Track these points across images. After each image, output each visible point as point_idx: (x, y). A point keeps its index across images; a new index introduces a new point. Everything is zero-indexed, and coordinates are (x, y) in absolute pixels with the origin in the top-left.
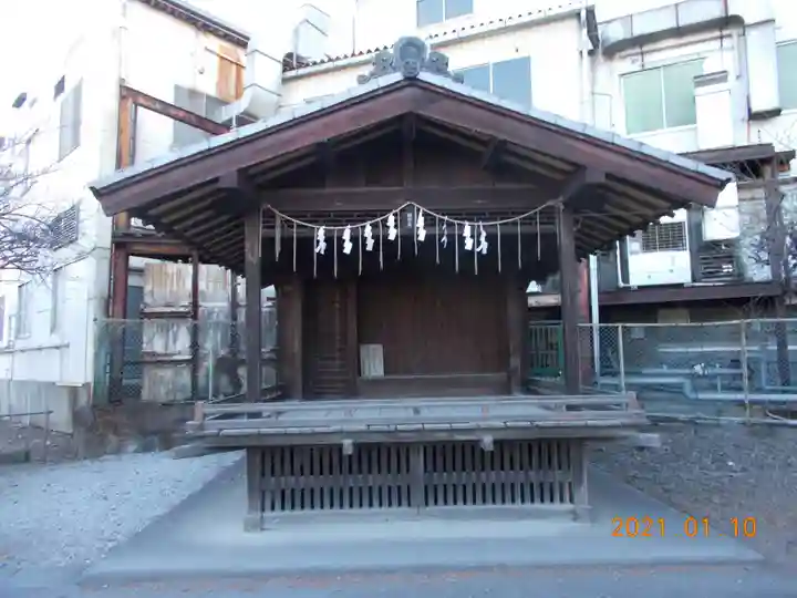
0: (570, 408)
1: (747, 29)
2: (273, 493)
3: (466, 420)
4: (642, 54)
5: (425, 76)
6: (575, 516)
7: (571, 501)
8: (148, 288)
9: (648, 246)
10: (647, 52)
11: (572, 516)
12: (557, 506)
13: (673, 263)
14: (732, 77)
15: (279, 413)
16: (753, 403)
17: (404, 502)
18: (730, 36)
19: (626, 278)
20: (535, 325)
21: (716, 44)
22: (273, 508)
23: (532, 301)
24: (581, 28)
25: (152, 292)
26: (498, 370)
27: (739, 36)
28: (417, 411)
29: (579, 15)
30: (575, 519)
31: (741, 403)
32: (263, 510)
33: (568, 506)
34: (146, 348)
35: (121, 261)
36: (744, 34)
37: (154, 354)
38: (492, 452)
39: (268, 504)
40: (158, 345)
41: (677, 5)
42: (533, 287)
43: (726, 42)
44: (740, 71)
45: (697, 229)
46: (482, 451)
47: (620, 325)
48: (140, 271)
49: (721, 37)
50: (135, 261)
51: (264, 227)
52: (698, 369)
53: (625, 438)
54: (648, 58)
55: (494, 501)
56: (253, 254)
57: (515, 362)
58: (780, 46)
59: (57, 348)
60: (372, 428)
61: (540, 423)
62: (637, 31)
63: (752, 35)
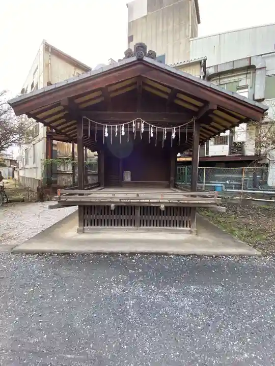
0: (192, 196)
1: (256, 71)
2: (88, 220)
3: (155, 199)
4: (220, 79)
5: (146, 59)
6: (191, 232)
7: (190, 227)
8: (58, 150)
9: (216, 144)
10: (222, 78)
11: (189, 232)
12: (185, 228)
13: (223, 148)
14: (249, 87)
15: (89, 194)
16: (244, 193)
17: (133, 225)
18: (250, 73)
19: (207, 153)
20: (179, 167)
21: (245, 76)
22: (88, 225)
23: (178, 159)
24: (201, 67)
25: (59, 152)
26: (166, 180)
27: (253, 73)
28: (138, 195)
29: (201, 62)
30: (190, 234)
31: (240, 193)
32: (84, 226)
33: (188, 229)
34: (58, 169)
35: (49, 141)
36: (255, 73)
37: (61, 171)
38: (164, 211)
39: (86, 224)
40: (62, 169)
41: (233, 61)
42: (179, 155)
43: (248, 75)
44: (252, 86)
45: (231, 138)
46: (160, 210)
47: (205, 168)
48: (55, 145)
49: (247, 73)
50: (55, 142)
51: (84, 126)
52: (228, 182)
53: (212, 207)
54: (221, 81)
55: (163, 226)
56: (81, 136)
57: (172, 178)
58: (267, 76)
59: (35, 168)
60: (122, 201)
61: (182, 201)
62: (219, 70)
63: (258, 72)
